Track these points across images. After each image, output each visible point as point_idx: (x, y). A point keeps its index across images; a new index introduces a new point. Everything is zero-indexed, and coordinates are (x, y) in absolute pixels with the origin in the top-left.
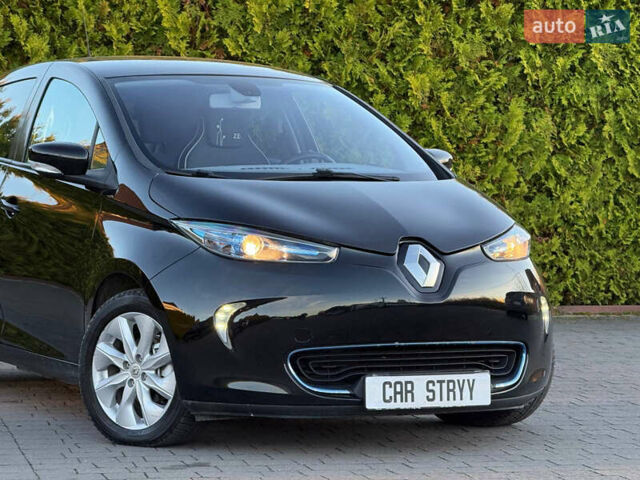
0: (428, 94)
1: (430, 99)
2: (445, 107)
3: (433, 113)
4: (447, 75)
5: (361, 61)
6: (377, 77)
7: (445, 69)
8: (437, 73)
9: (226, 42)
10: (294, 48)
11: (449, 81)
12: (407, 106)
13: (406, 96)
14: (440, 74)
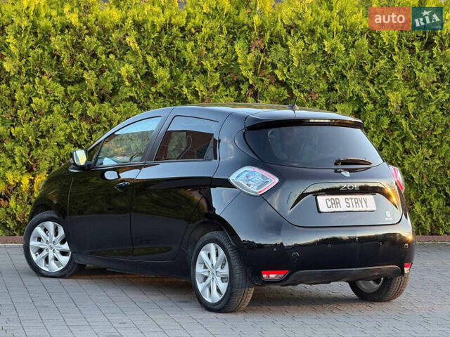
0: (400, 104)
1: (401, 107)
2: (411, 112)
3: (403, 116)
4: (412, 92)
5: (359, 83)
6: (369, 93)
7: (410, 89)
8: (406, 91)
9: (276, 72)
10: (318, 75)
11: (412, 96)
12: (387, 111)
13: (386, 105)
14: (407, 92)
